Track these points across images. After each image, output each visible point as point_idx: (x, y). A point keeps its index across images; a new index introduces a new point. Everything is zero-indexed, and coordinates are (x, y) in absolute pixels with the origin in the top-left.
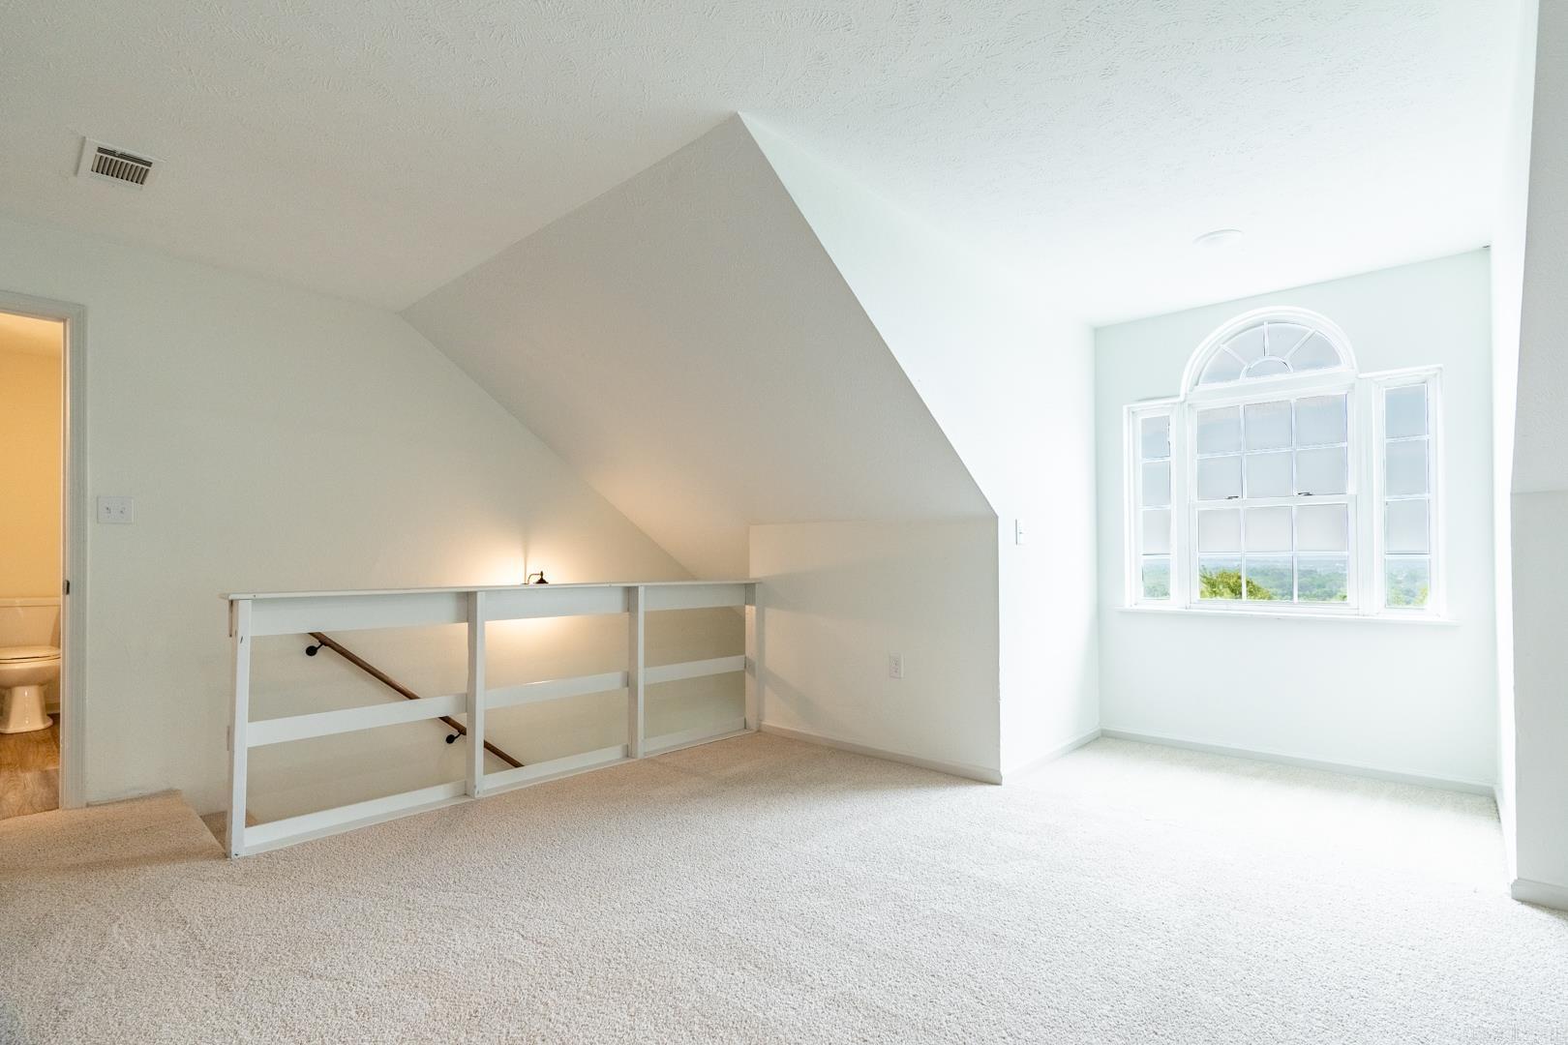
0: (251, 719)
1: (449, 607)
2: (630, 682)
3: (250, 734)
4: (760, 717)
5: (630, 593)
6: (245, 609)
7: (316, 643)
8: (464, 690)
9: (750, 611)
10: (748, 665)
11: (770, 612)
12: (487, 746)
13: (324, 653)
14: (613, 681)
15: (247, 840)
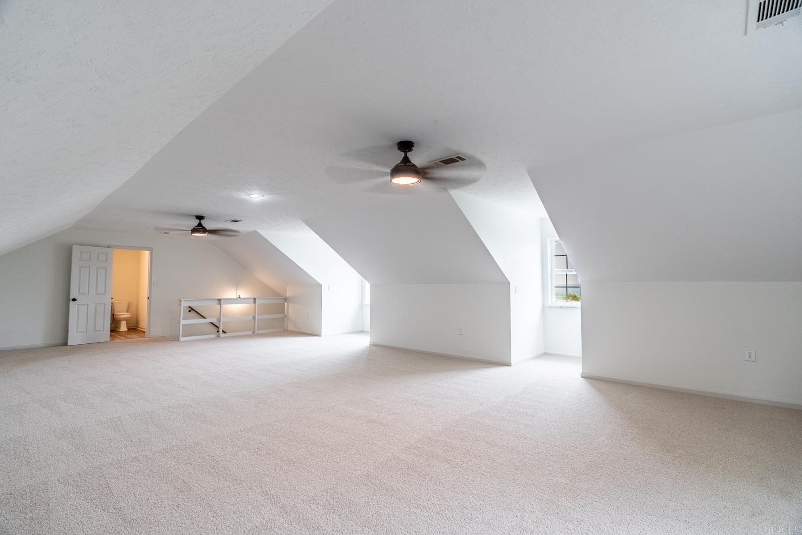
0: (183, 319)
1: (216, 302)
2: (254, 318)
3: (183, 322)
4: (287, 328)
5: (255, 299)
6: (182, 302)
7: (190, 310)
8: (219, 317)
9: (286, 304)
10: (285, 316)
11: (290, 304)
12: (223, 331)
13: (192, 312)
14: (251, 317)
15: (182, 339)
